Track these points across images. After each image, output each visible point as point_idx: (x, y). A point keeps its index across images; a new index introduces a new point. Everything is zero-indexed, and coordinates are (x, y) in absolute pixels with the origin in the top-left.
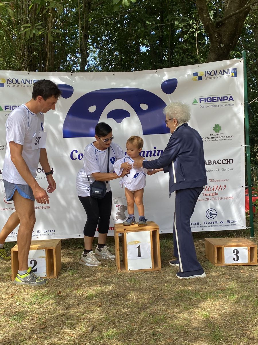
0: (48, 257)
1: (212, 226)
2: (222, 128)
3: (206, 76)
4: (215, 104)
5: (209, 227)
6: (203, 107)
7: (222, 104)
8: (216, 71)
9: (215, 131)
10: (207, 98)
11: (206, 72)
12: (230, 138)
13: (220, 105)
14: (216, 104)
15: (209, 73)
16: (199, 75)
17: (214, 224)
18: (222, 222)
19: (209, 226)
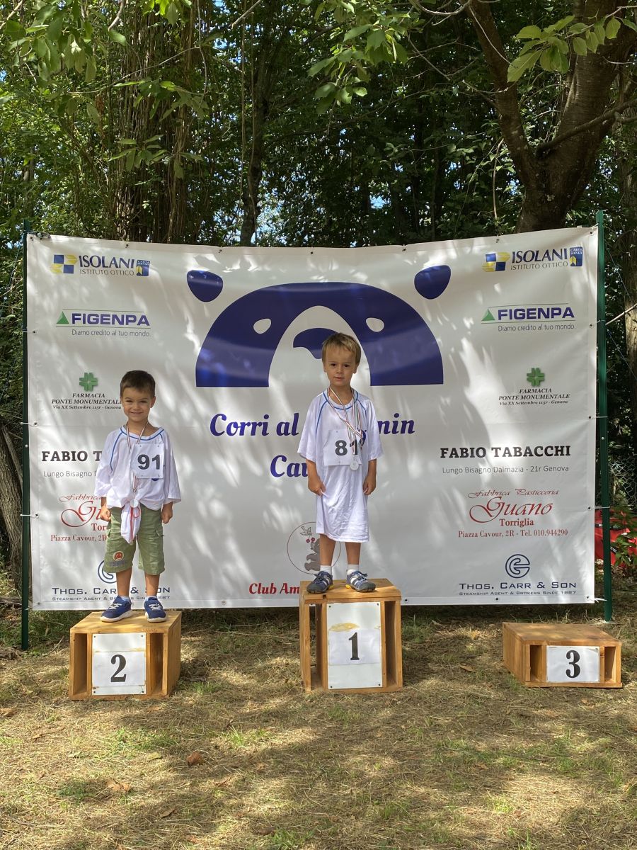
0: (152, 651)
1: (518, 593)
2: (546, 378)
3: (513, 262)
4: (533, 324)
5: (512, 596)
6: (506, 329)
7: (548, 324)
8: (537, 252)
9: (530, 383)
10: (516, 311)
11: (514, 253)
12: (565, 400)
13: (543, 327)
14: (535, 323)
15: (522, 255)
16: (499, 259)
17: (523, 590)
18: (541, 585)
19: (512, 593)
